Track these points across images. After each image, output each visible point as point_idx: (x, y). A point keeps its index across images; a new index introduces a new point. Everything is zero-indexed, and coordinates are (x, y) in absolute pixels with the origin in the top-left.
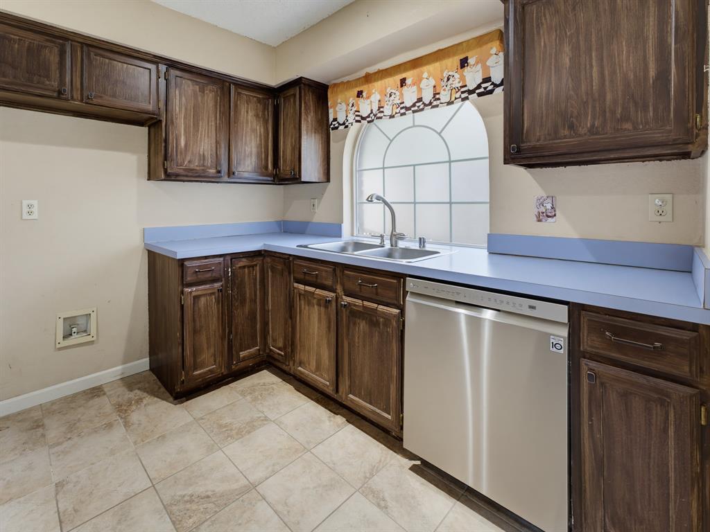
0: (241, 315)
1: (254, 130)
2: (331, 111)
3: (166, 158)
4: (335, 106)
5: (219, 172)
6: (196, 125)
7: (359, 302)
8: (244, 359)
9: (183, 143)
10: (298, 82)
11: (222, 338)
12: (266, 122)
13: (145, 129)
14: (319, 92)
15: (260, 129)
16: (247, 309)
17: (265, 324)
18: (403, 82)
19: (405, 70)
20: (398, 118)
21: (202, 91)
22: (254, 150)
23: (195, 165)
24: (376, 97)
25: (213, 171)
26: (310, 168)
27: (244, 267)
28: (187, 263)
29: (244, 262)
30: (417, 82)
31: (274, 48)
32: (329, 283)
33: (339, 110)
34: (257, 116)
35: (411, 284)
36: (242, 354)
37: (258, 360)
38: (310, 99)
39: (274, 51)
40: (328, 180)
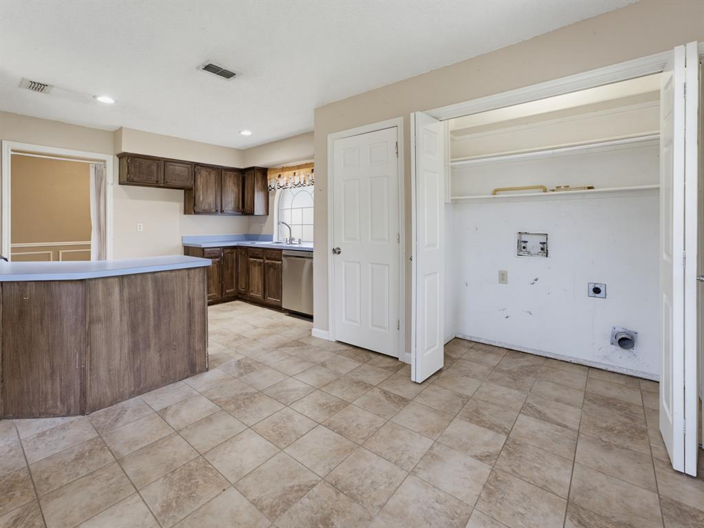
0: (227, 274)
1: (233, 191)
2: (269, 181)
3: (194, 205)
4: (270, 179)
5: (217, 211)
6: (207, 191)
7: (270, 261)
8: (228, 293)
9: (201, 198)
10: (253, 168)
11: (219, 282)
12: (238, 186)
13: (183, 191)
14: (264, 171)
15: (235, 189)
16: (229, 272)
17: (237, 279)
18: (295, 173)
19: (296, 169)
20: (293, 189)
21: (209, 174)
22: (233, 200)
23: (206, 207)
24: (285, 179)
25: (214, 210)
26: (259, 208)
27: (228, 253)
28: (205, 250)
29: (228, 251)
30: (299, 175)
31: (243, 150)
32: (261, 256)
33: (272, 181)
34: (234, 183)
35: (284, 252)
36: (227, 291)
37: (234, 295)
38: (259, 175)
39: (243, 152)
40: (268, 214)
